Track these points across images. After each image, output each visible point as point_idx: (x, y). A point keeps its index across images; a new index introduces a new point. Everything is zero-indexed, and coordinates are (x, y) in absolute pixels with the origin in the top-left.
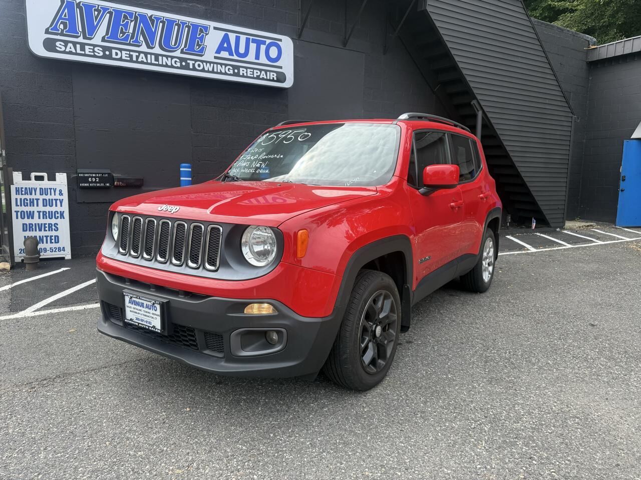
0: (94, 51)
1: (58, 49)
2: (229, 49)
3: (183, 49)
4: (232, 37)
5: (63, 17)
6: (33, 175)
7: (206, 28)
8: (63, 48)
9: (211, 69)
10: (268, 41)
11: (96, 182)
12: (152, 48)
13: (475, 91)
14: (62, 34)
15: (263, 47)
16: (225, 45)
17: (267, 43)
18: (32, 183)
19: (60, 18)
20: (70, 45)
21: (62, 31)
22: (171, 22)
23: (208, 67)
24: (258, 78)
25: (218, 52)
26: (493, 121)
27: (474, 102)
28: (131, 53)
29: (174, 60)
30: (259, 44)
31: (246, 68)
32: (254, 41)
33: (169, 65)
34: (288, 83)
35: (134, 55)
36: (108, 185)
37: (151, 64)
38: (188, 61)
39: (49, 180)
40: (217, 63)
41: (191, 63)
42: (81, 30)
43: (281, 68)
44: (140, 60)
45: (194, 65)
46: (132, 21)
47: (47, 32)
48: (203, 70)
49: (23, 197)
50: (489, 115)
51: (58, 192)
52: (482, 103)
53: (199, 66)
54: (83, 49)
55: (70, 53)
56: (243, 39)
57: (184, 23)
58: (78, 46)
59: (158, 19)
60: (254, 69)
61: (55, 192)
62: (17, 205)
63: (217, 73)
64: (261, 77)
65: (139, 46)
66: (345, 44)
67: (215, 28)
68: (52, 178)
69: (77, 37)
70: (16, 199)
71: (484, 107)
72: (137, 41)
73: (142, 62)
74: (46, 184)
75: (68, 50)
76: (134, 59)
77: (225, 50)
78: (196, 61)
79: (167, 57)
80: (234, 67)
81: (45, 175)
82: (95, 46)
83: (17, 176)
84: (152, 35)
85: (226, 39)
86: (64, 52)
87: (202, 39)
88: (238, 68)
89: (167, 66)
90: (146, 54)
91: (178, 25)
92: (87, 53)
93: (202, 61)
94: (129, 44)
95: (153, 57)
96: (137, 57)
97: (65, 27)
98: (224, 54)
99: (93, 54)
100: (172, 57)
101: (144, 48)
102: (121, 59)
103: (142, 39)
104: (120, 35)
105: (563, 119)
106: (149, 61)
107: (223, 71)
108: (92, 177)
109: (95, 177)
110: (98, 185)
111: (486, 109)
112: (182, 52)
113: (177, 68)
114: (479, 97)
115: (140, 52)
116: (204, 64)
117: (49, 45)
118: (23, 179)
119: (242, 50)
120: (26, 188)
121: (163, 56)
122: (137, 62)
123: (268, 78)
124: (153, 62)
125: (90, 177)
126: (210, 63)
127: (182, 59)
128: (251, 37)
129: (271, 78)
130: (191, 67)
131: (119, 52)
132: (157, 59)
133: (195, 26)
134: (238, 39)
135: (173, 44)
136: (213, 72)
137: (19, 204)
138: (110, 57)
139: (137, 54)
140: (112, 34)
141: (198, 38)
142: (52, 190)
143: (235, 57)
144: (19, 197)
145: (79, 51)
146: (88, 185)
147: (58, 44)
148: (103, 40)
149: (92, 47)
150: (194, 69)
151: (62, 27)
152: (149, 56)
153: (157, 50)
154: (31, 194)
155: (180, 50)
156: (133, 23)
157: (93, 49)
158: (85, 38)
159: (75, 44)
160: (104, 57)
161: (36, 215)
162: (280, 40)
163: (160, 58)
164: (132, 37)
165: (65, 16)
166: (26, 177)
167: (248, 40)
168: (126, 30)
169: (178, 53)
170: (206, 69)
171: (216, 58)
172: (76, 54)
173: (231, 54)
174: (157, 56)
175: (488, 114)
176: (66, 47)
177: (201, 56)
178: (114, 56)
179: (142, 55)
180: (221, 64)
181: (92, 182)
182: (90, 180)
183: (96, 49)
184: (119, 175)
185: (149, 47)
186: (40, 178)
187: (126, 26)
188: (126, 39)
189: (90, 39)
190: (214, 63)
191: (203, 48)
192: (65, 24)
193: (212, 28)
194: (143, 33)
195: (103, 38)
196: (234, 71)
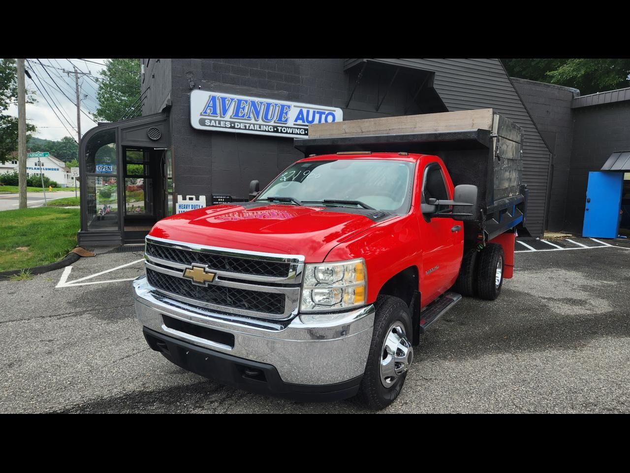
0: (225, 125)
1: (206, 124)
2: (302, 119)
4: (305, 111)
5: (210, 105)
6: (188, 197)
7: (289, 107)
8: (209, 124)
9: (291, 132)
10: (327, 112)
11: (222, 201)
12: (257, 121)
14: (209, 116)
15: (323, 116)
16: (300, 116)
17: (326, 113)
18: (187, 202)
19: (208, 106)
20: (213, 121)
21: (209, 113)
22: (269, 105)
23: (290, 131)
25: (296, 121)
28: (246, 124)
29: (270, 127)
30: (321, 114)
32: (318, 112)
33: (267, 131)
35: (247, 125)
36: (229, 203)
37: (257, 130)
38: (278, 128)
39: (196, 200)
40: (295, 128)
41: (280, 128)
42: (219, 112)
44: (250, 128)
45: (281, 129)
46: (247, 105)
47: (201, 115)
48: (287, 133)
49: (183, 210)
53: (284, 130)
54: (219, 124)
55: (213, 126)
56: (311, 111)
57: (276, 105)
58: (217, 122)
59: (261, 103)
61: (199, 207)
63: (295, 134)
65: (250, 120)
66: (377, 109)
67: (295, 106)
68: (197, 199)
69: (217, 117)
70: (179, 211)
72: (249, 117)
73: (252, 130)
74: (194, 202)
75: (211, 125)
76: (247, 128)
77: (300, 119)
78: (282, 127)
79: (266, 126)
81: (194, 197)
82: (226, 121)
83: (180, 197)
84: (258, 113)
85: (301, 112)
86: (210, 126)
87: (286, 113)
89: (265, 131)
90: (254, 125)
91: (273, 106)
92: (222, 125)
93: (286, 127)
94: (245, 119)
95: (258, 126)
96: (249, 127)
97: (211, 111)
98: (300, 122)
100: (269, 126)
101: (253, 121)
102: (240, 128)
103: (252, 116)
104: (240, 115)
105: (542, 156)
107: (299, 133)
108: (220, 198)
109: (222, 199)
110: (224, 203)
112: (275, 122)
113: (272, 132)
115: (250, 124)
116: (288, 129)
117: (202, 122)
118: (183, 200)
119: (310, 119)
120: (184, 205)
121: (263, 125)
122: (249, 129)
124: (258, 129)
126: (291, 128)
127: (274, 127)
128: (316, 110)
130: (280, 131)
131: (239, 124)
132: (260, 127)
133: (283, 106)
134: (308, 112)
135: (269, 118)
136: (292, 133)
138: (234, 128)
139: (249, 125)
140: (236, 114)
141: (284, 113)
143: (306, 124)
144: (181, 210)
145: (217, 125)
146: (217, 203)
147: (206, 121)
148: (231, 118)
150: (281, 132)
151: (209, 111)
152: (256, 126)
153: (260, 122)
154: (187, 208)
155: (273, 122)
156: (247, 107)
157: (225, 123)
158: (221, 117)
159: (215, 121)
160: (231, 127)
162: (335, 111)
163: (262, 126)
164: (247, 116)
166: (184, 199)
167: (314, 112)
168: (243, 111)
169: (272, 123)
170: (288, 132)
171: (294, 124)
172: (216, 127)
173: (304, 122)
174: (260, 125)
176: (210, 122)
177: (286, 124)
178: (236, 127)
179: (252, 125)
180: (298, 128)
181: (220, 201)
182: (219, 200)
183: (227, 123)
184: (235, 198)
185: (256, 120)
186: (191, 199)
187: (243, 108)
188: (243, 116)
189: (224, 117)
190: (293, 128)
191: (287, 119)
192: (210, 110)
193: (293, 106)
194: (253, 112)
195: (231, 116)
196: (305, 132)
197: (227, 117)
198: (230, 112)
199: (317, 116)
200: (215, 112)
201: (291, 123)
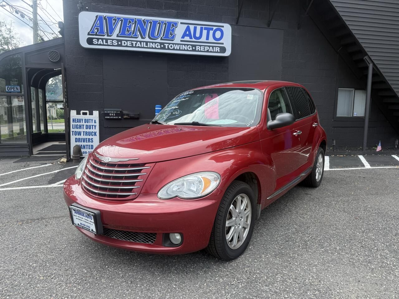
0: (112, 43)
1: (94, 43)
2: (189, 35)
3: (162, 38)
4: (192, 27)
5: (97, 25)
7: (176, 24)
8: (97, 43)
9: (178, 48)
10: (215, 28)
11: (113, 116)
12: (144, 38)
13: (366, 50)
14: (96, 35)
15: (211, 32)
16: (187, 33)
18: (81, 116)
19: (96, 26)
20: (100, 40)
21: (96, 33)
22: (155, 22)
23: (177, 47)
24: (208, 51)
25: (183, 37)
26: (381, 71)
27: (366, 57)
28: (133, 42)
30: (208, 30)
31: (200, 46)
32: (205, 29)
33: (154, 47)
34: (228, 53)
36: (120, 117)
37: (144, 48)
38: (165, 44)
39: (89, 115)
40: (182, 44)
41: (166, 45)
42: (106, 32)
43: (223, 44)
44: (137, 46)
45: (168, 46)
46: (133, 24)
47: (89, 34)
48: (174, 49)
49: (76, 124)
50: (379, 66)
51: (93, 121)
52: (372, 58)
53: (171, 46)
54: (106, 42)
55: (100, 45)
56: (199, 28)
57: (162, 22)
58: (104, 41)
59: (148, 21)
60: (205, 46)
61: (92, 121)
62: (73, 128)
63: (182, 50)
64: (210, 51)
65: (137, 38)
66: (269, 25)
67: (181, 23)
68: (91, 114)
69: (104, 36)
70: (73, 125)
71: (373, 61)
72: (136, 35)
73: (139, 47)
74: (88, 117)
75: (99, 43)
76: (134, 45)
77: (187, 35)
78: (169, 44)
79: (153, 43)
80: (193, 46)
81: (88, 112)
82: (113, 40)
83: (73, 113)
84: (144, 31)
85: (188, 29)
86: (97, 45)
87: (173, 30)
88: (195, 46)
89: (152, 48)
90: (141, 42)
91: (159, 23)
92: (109, 44)
93: (173, 44)
94: (132, 37)
95: (145, 43)
96: (136, 44)
97: (98, 31)
98: (187, 38)
99: (112, 44)
100: (156, 43)
101: (139, 39)
102: (127, 46)
103: (138, 33)
104: (126, 33)
106: (142, 46)
107: (186, 49)
108: (111, 113)
109: (113, 113)
110: (115, 117)
111: (376, 62)
112: (161, 39)
113: (159, 49)
114: (369, 54)
115: (137, 41)
116: (175, 45)
117: (90, 41)
119: (198, 35)
120: (78, 119)
121: (150, 42)
122: (136, 47)
123: (214, 51)
124: (145, 46)
125: (110, 113)
126: (178, 44)
127: (161, 44)
128: (204, 27)
129: (216, 51)
130: (167, 47)
131: (126, 42)
132: (147, 45)
133: (169, 23)
134: (195, 28)
135: (156, 35)
136: (180, 50)
137: (74, 127)
138: (121, 45)
139: (136, 42)
140: (122, 33)
141: (171, 30)
142: (91, 120)
143: (194, 40)
144: (74, 124)
145: (105, 43)
146: (109, 117)
147: (94, 40)
148: (118, 36)
149: (111, 41)
150: (168, 49)
151: (96, 31)
152: (142, 43)
153: (147, 39)
154: (80, 122)
155: (160, 38)
156: (134, 25)
157: (112, 42)
158: (108, 36)
159: (102, 39)
160: (118, 45)
161: (82, 133)
162: (223, 27)
163: (149, 43)
164: (133, 33)
165: (98, 25)
166: (78, 113)
167: (202, 29)
168: (130, 29)
169: (159, 40)
170: (176, 48)
171: (181, 41)
172: (103, 45)
173: (191, 38)
174: (147, 43)
175: (377, 66)
176: (98, 41)
177: (173, 40)
178: (123, 45)
179: (139, 43)
180: (185, 45)
181: (111, 116)
182: (110, 114)
183: (114, 41)
184: (126, 112)
185: (142, 38)
186: (85, 114)
187: (130, 27)
188: (130, 34)
189: (111, 36)
190: (180, 44)
191: (174, 35)
192: (97, 29)
193: (179, 23)
194: (139, 30)
195: (118, 35)
196: (192, 48)
197: (114, 36)
198: (117, 31)
199: (205, 32)
200: (102, 31)
201: (178, 40)
